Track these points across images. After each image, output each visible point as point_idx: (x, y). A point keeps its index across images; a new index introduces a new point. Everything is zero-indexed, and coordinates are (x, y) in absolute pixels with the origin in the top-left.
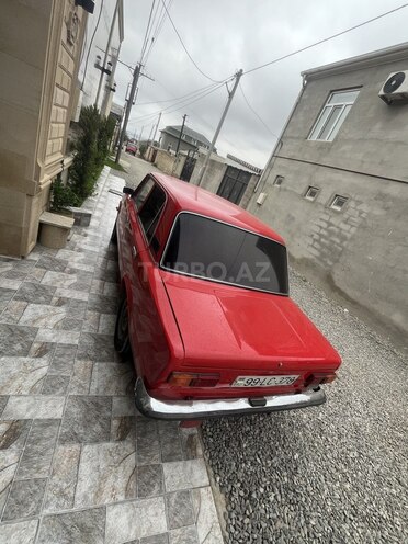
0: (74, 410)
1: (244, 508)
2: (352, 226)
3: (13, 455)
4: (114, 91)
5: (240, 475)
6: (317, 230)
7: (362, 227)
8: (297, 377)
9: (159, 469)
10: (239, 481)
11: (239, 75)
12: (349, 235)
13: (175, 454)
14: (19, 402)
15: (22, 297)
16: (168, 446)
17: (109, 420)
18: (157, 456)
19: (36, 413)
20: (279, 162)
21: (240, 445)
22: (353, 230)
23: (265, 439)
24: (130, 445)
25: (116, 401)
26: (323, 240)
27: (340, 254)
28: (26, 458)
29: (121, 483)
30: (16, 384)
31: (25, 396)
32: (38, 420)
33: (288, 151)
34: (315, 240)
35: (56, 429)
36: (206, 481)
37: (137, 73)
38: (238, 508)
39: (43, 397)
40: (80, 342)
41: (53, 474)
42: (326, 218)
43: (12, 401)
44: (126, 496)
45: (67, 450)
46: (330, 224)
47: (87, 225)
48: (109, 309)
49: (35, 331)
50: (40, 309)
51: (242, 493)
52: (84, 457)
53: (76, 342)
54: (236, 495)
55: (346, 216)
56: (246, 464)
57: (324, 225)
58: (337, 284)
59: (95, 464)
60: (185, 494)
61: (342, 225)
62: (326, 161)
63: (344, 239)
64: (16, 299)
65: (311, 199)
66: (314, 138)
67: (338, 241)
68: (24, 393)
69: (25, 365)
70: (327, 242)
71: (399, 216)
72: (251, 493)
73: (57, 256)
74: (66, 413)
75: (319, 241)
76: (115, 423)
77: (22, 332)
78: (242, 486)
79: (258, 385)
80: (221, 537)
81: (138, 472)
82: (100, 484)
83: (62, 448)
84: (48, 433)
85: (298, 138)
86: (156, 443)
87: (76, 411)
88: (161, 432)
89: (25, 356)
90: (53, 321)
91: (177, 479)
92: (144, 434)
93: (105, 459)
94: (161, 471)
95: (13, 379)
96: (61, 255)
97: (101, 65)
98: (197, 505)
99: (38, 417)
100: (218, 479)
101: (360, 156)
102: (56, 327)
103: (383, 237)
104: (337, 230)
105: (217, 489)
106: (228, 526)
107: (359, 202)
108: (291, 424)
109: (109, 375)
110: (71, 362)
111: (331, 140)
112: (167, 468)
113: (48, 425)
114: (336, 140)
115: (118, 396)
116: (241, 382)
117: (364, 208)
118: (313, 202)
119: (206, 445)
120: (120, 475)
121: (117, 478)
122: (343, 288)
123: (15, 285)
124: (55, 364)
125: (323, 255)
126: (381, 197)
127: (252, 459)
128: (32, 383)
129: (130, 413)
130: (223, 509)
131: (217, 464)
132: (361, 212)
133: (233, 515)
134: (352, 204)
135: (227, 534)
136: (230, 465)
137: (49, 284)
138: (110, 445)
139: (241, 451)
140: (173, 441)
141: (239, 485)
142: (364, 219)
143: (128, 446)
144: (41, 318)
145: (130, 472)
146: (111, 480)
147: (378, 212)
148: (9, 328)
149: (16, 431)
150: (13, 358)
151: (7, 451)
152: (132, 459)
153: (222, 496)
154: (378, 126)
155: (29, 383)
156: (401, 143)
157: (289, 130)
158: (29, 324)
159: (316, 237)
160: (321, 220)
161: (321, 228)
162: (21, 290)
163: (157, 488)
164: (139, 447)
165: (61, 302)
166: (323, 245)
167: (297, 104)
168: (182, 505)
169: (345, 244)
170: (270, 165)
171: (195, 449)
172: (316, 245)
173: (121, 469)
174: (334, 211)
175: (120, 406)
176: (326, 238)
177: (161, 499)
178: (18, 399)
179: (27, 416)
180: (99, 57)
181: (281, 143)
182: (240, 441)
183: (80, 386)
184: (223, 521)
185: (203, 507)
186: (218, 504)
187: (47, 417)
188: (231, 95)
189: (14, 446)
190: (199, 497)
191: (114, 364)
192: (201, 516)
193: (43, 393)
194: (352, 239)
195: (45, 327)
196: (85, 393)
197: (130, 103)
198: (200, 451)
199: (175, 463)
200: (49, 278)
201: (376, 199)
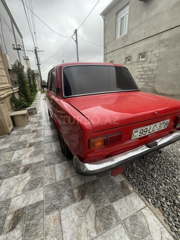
0: (50, 193)
1: (176, 212)
2: (154, 63)
3: (19, 232)
4: (28, 59)
5: (162, 193)
6: (139, 73)
7: (159, 60)
8: (168, 121)
9: (111, 208)
10: (163, 197)
11: (76, 32)
12: (154, 68)
13: (117, 196)
14: (17, 199)
15: (11, 149)
16: (111, 192)
17: (71, 191)
18: (107, 200)
19: (28, 202)
20: (108, 55)
21: (152, 177)
22: (155, 64)
23: (165, 169)
24: (89, 200)
25: (72, 180)
26: (143, 77)
27: (154, 78)
28: (27, 230)
29: (91, 225)
30: (14, 191)
31: (20, 195)
32: (30, 205)
33: (109, 49)
34: (139, 79)
35: (42, 207)
36: (143, 204)
37: (36, 52)
38: (171, 214)
39: (31, 192)
40: (45, 159)
41: (46, 235)
42: (140, 66)
43: (13, 200)
44: (97, 232)
45: (51, 216)
46: (143, 68)
47: (36, 113)
48: (55, 140)
49: (20, 162)
50: (21, 152)
51: (169, 204)
52: (63, 217)
53: (43, 159)
54: (166, 206)
55: (149, 60)
56: (162, 186)
57: (141, 70)
58: (160, 92)
59: (71, 219)
60: (134, 217)
61: (149, 65)
62: (129, 42)
63: (152, 70)
64: (8, 152)
65: (130, 62)
66: (118, 36)
67: (150, 73)
68: (19, 193)
69: (17, 179)
70: (146, 76)
71: (175, 45)
72: (174, 201)
73: (25, 129)
74: (46, 196)
75: (141, 78)
76: (76, 191)
77: (13, 165)
78: (166, 199)
79: (147, 134)
80: (171, 237)
81: (99, 214)
82: (78, 230)
83: (48, 216)
84: (37, 211)
85: (112, 41)
86: (103, 193)
87: (51, 193)
88: (104, 187)
89: (17, 175)
90: (29, 154)
91: (124, 209)
92: (94, 191)
93: (77, 214)
94: (113, 209)
95: (12, 188)
96: (27, 127)
97: (16, 48)
98: (144, 221)
99: (30, 204)
100: (150, 200)
101: (143, 31)
102: (30, 156)
103: (171, 59)
104: (147, 69)
105: (152, 206)
106: (171, 228)
107: (152, 51)
108: (174, 156)
109: (64, 168)
110: (43, 169)
111: (126, 33)
112: (116, 206)
113: (37, 206)
114: (128, 32)
115: (73, 176)
116: (137, 134)
117: (156, 52)
118: (131, 63)
119: (133, 184)
120: (88, 220)
121: (87, 223)
122: (163, 92)
123: (7, 146)
124: (34, 173)
125: (146, 83)
126: (161, 42)
127: (164, 181)
128: (23, 187)
129: (83, 183)
130: (162, 218)
131: (145, 192)
132: (155, 55)
133: (171, 220)
134: (149, 54)
135: (174, 234)
136: (153, 190)
137: (23, 140)
138: (76, 204)
139: (155, 180)
140: (113, 188)
141: (164, 199)
142: (158, 56)
143: (87, 201)
144: (22, 155)
145: (94, 217)
146: (84, 225)
147: (163, 50)
148: (6, 165)
149: (18, 217)
150: (11, 178)
151: (15, 231)
152: (93, 207)
153: (157, 210)
154: (144, 13)
155: (21, 187)
156: (159, 14)
157: (106, 40)
158: (17, 160)
159: (140, 77)
160: (138, 68)
161: (140, 72)
162: (10, 147)
163: (114, 220)
164: (95, 199)
165: (31, 145)
166: (144, 79)
167: (105, 28)
168: (135, 225)
169: (154, 72)
170: (105, 59)
171: (128, 188)
172: (141, 80)
173: (88, 216)
174: (143, 61)
175: (75, 181)
176: (144, 75)
177: (120, 226)
178: (16, 198)
179: (24, 205)
180: (13, 45)
181: (105, 47)
182: (151, 175)
183: (50, 179)
184: (167, 225)
185: (149, 221)
186: (158, 215)
187: (35, 202)
188: (76, 41)
189: (18, 226)
190: (143, 215)
191: (65, 162)
192: (150, 228)
193: (30, 189)
194: (157, 68)
195: (25, 158)
196: (54, 182)
197: (38, 65)
198: (131, 189)
199: (119, 201)
200: (22, 138)
201: (159, 45)
